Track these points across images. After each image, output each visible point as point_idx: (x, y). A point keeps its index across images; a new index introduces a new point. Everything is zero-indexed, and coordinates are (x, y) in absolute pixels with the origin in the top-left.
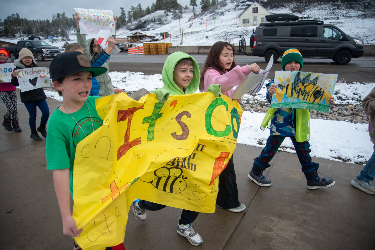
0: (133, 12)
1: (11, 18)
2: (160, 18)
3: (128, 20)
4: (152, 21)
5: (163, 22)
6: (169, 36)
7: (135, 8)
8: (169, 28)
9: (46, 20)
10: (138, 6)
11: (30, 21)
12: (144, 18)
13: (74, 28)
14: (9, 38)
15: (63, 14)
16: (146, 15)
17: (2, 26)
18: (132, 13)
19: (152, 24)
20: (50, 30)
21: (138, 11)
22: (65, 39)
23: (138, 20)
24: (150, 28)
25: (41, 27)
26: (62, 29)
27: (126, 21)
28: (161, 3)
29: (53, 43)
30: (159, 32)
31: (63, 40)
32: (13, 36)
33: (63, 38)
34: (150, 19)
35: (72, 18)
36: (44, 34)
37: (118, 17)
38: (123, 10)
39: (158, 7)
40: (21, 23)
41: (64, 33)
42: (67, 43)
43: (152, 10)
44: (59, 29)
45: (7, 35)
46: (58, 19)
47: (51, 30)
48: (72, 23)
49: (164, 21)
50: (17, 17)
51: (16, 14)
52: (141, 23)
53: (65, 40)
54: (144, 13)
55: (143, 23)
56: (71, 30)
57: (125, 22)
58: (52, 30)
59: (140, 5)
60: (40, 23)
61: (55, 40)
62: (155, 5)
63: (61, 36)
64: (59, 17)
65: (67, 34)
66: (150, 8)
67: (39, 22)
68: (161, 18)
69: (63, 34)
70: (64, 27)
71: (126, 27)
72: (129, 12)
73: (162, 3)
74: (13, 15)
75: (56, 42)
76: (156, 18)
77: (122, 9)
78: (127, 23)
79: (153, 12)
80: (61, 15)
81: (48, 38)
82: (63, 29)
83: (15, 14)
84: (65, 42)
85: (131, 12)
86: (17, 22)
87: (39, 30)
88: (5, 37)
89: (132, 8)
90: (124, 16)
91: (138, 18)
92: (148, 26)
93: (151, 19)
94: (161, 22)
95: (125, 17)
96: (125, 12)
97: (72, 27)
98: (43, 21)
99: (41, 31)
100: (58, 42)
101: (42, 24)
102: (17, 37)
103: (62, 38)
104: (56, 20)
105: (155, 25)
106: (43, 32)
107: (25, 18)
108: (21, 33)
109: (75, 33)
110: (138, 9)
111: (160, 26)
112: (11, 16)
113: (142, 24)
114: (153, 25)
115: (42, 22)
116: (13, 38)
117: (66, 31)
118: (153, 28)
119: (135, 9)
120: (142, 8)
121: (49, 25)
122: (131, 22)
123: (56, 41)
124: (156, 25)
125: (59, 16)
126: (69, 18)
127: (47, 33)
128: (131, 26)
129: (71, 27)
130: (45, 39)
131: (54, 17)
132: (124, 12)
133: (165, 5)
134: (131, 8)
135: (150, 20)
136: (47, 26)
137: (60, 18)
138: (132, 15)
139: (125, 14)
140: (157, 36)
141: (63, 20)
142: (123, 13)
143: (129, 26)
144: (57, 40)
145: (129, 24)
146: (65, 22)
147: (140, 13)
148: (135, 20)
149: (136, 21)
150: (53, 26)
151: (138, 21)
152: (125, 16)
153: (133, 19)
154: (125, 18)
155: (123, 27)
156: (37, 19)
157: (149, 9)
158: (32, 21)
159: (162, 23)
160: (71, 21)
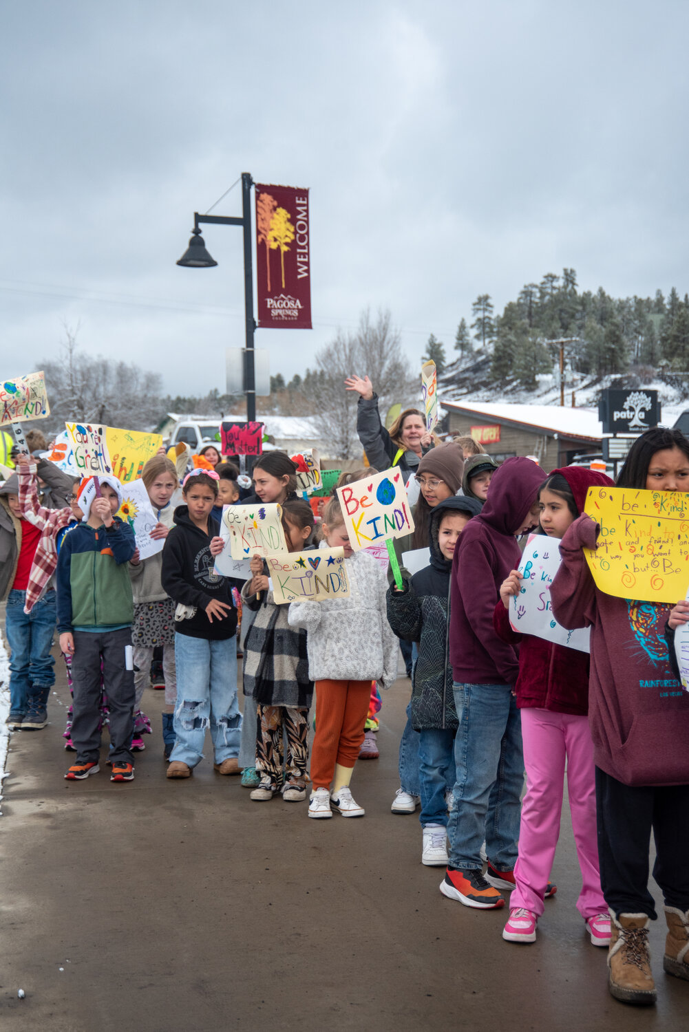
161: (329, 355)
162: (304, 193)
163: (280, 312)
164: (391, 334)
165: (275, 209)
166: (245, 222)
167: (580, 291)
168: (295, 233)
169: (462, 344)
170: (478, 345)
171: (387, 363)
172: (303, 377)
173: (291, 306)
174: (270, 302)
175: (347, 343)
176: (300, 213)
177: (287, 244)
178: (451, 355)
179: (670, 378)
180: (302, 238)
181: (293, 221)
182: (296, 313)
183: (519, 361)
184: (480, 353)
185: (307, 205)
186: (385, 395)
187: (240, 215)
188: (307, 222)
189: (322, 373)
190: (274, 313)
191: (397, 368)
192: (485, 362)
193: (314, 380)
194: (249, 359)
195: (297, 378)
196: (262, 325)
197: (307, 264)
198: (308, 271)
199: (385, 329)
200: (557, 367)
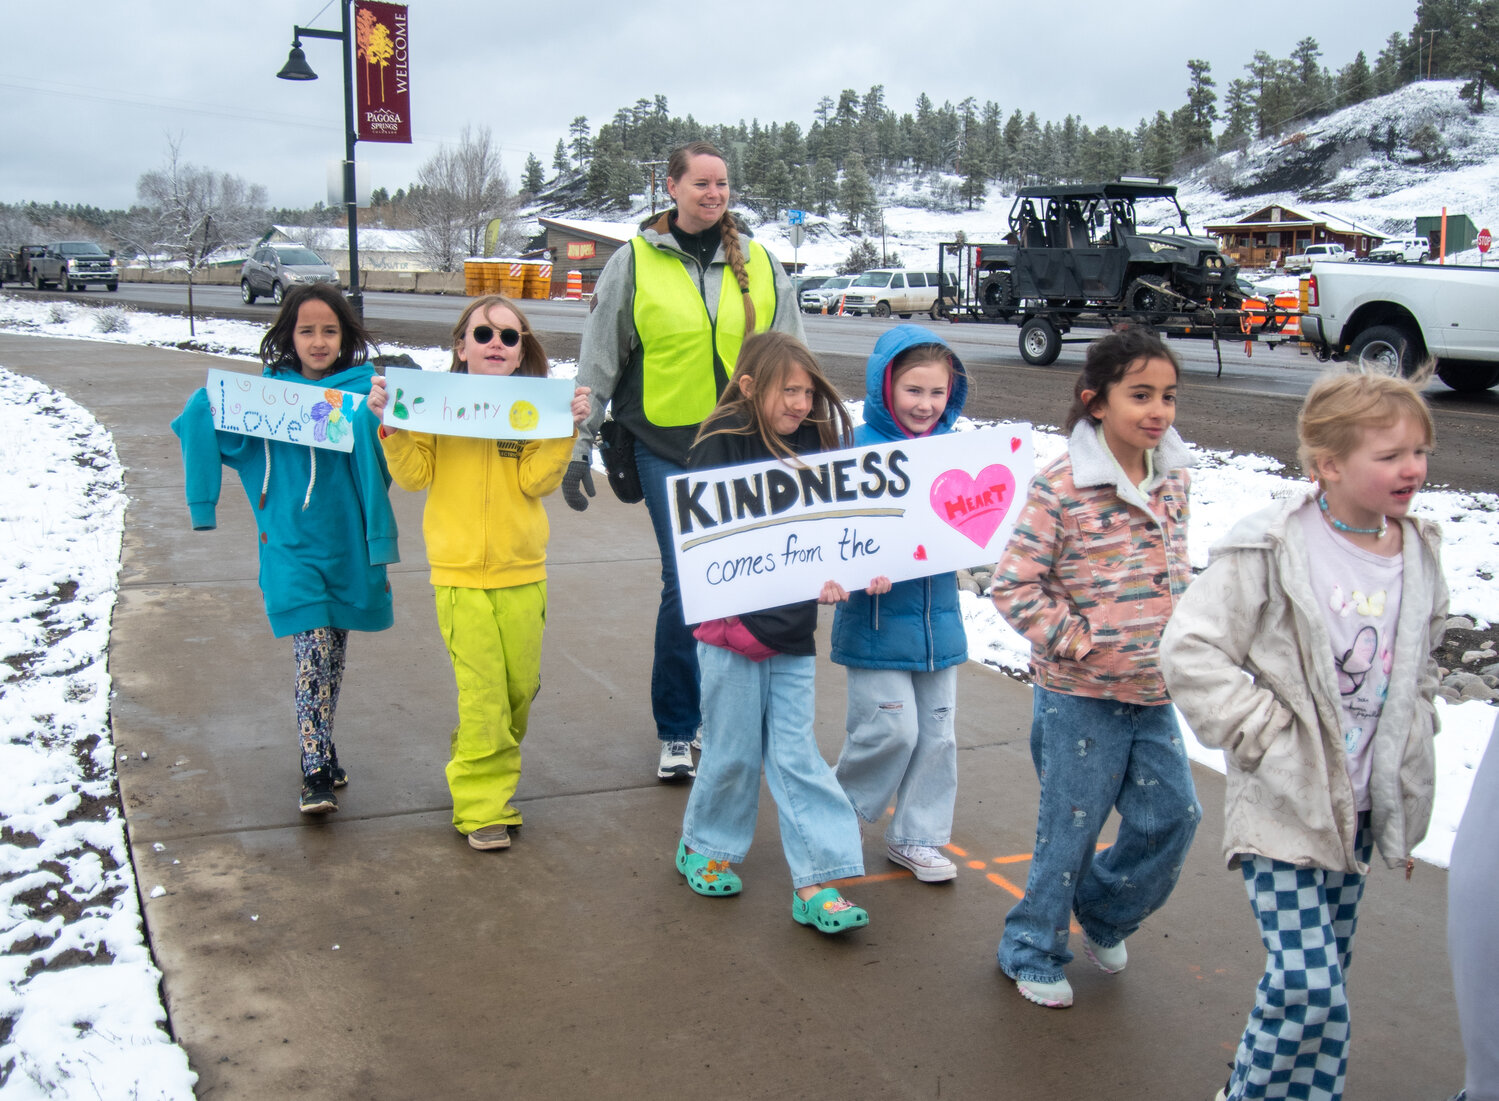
0: (1262, 86)
1: (632, 119)
2: (1426, 124)
3: (1226, 133)
4: (1374, 145)
5: (1444, 154)
6: (1473, 241)
7: (1274, 64)
8: (1483, 194)
9: (781, 125)
10: (1294, 55)
11: (709, 133)
12: (1323, 122)
13: (918, 167)
14: (601, 211)
15: (874, 97)
16: (1341, 104)
17: (586, 157)
18: (1256, 93)
19: (1371, 162)
20: (794, 178)
21: (1292, 81)
22: (860, 225)
23: (1284, 137)
24: (1354, 186)
25: (754, 159)
26: (853, 174)
27: (1210, 142)
28: (1447, 32)
29: (797, 244)
30: (1411, 215)
31: (851, 230)
32: (621, 202)
33: (852, 218)
34: (1364, 129)
35: (915, 119)
36: (762, 195)
37: (1169, 117)
38: (1204, 74)
39: (1425, 57)
40: (669, 140)
41: (861, 195)
42: (866, 246)
43: (1383, 78)
44: (840, 173)
45: (599, 197)
46: (843, 121)
47: (799, 177)
48: (911, 145)
49: (1452, 144)
50: (657, 113)
51: (657, 96)
52: (1303, 155)
53: (858, 234)
54: (1331, 95)
55: (1313, 152)
56: (899, 180)
57: (1204, 145)
58: (804, 174)
59: (1307, 48)
60: (753, 140)
61: (809, 230)
62: (1403, 48)
63: (839, 211)
64: (849, 111)
65: (875, 203)
66: (1371, 65)
67: (750, 136)
68: (1437, 127)
69: (856, 199)
70: (867, 163)
71: (1205, 173)
72: (1239, 88)
73: (1457, 35)
74: (644, 103)
75: (813, 241)
76: (1400, 127)
77: (1197, 68)
78: (1214, 149)
79: (1382, 93)
80: (861, 100)
81: (776, 219)
82: (859, 172)
83: (652, 100)
84: (860, 240)
85: (1250, 86)
86: (654, 135)
87: (742, 173)
88: (586, 208)
89: (1258, 65)
90: (1205, 111)
91: (1286, 124)
92: (1345, 176)
93: (1367, 134)
94: (1435, 149)
95: (1208, 118)
96: (1213, 84)
97: (905, 163)
98: (770, 128)
99: (751, 181)
100: (821, 240)
101: (761, 146)
102: (637, 208)
103: (845, 219)
104: (831, 124)
105: (1386, 168)
106: (758, 188)
107: (690, 117)
108: (660, 189)
109: (916, 193)
110: (1294, 69)
111: (1420, 172)
112: (630, 111)
113: (1307, 160)
114: (1376, 169)
115: (762, 136)
116: (618, 213)
117: (873, 185)
118: (1371, 189)
119: (1279, 72)
120: (1320, 63)
121: (792, 150)
122: (1243, 145)
123: (812, 232)
124: (1394, 166)
125: (851, 105)
126: (899, 116)
127: (778, 190)
128: (1240, 168)
129: (901, 166)
130: (765, 220)
131: (823, 111)
132: (1206, 88)
133: (1473, 44)
134: (1253, 65)
135: (1359, 137)
136: (782, 156)
137: (855, 115)
138: (1253, 105)
139: (1214, 98)
140: (1393, 238)
141: (866, 123)
142: (1200, 91)
143: (1227, 167)
144: (821, 232)
145: (1230, 157)
146: (875, 135)
147: (1302, 92)
148: (1270, 133)
149: (1271, 139)
150: (809, 155)
151: (1284, 144)
152: (1212, 110)
153: (1255, 128)
154: (1208, 124)
155: (1187, 172)
156: (742, 122)
157: (1366, 69)
158: (718, 130)
159: (1438, 156)
160: (905, 132)
161: (431, 171)
162: (403, 10)
163: (380, 125)
164: (491, 151)
165: (374, 24)
166: (344, 36)
167: (671, 117)
168: (394, 49)
169: (560, 164)
170: (575, 165)
171: (488, 180)
172: (407, 191)
173: (392, 120)
174: (370, 116)
175: (449, 158)
176: (399, 29)
177: (386, 59)
178: (550, 173)
179: (751, 201)
180: (401, 54)
181: (392, 36)
182: (395, 127)
183: (614, 181)
184: (577, 172)
185: (406, 22)
186: (485, 210)
187: (339, 29)
188: (406, 38)
189: (425, 188)
190: (375, 126)
191: (497, 185)
192: (582, 181)
193: (417, 195)
194: (349, 171)
195: (401, 192)
196: (362, 138)
197: (406, 79)
198: (407, 86)
199: (485, 146)
200: (649, 188)
